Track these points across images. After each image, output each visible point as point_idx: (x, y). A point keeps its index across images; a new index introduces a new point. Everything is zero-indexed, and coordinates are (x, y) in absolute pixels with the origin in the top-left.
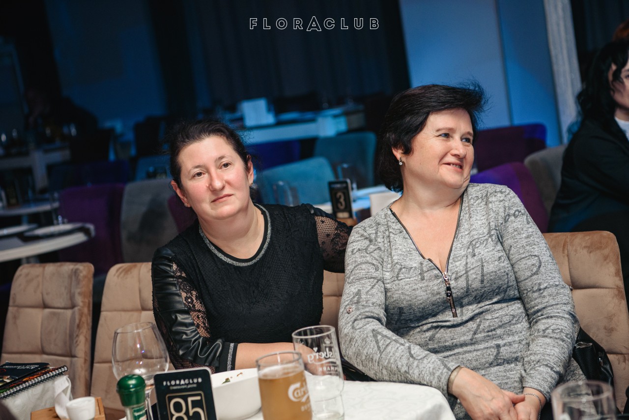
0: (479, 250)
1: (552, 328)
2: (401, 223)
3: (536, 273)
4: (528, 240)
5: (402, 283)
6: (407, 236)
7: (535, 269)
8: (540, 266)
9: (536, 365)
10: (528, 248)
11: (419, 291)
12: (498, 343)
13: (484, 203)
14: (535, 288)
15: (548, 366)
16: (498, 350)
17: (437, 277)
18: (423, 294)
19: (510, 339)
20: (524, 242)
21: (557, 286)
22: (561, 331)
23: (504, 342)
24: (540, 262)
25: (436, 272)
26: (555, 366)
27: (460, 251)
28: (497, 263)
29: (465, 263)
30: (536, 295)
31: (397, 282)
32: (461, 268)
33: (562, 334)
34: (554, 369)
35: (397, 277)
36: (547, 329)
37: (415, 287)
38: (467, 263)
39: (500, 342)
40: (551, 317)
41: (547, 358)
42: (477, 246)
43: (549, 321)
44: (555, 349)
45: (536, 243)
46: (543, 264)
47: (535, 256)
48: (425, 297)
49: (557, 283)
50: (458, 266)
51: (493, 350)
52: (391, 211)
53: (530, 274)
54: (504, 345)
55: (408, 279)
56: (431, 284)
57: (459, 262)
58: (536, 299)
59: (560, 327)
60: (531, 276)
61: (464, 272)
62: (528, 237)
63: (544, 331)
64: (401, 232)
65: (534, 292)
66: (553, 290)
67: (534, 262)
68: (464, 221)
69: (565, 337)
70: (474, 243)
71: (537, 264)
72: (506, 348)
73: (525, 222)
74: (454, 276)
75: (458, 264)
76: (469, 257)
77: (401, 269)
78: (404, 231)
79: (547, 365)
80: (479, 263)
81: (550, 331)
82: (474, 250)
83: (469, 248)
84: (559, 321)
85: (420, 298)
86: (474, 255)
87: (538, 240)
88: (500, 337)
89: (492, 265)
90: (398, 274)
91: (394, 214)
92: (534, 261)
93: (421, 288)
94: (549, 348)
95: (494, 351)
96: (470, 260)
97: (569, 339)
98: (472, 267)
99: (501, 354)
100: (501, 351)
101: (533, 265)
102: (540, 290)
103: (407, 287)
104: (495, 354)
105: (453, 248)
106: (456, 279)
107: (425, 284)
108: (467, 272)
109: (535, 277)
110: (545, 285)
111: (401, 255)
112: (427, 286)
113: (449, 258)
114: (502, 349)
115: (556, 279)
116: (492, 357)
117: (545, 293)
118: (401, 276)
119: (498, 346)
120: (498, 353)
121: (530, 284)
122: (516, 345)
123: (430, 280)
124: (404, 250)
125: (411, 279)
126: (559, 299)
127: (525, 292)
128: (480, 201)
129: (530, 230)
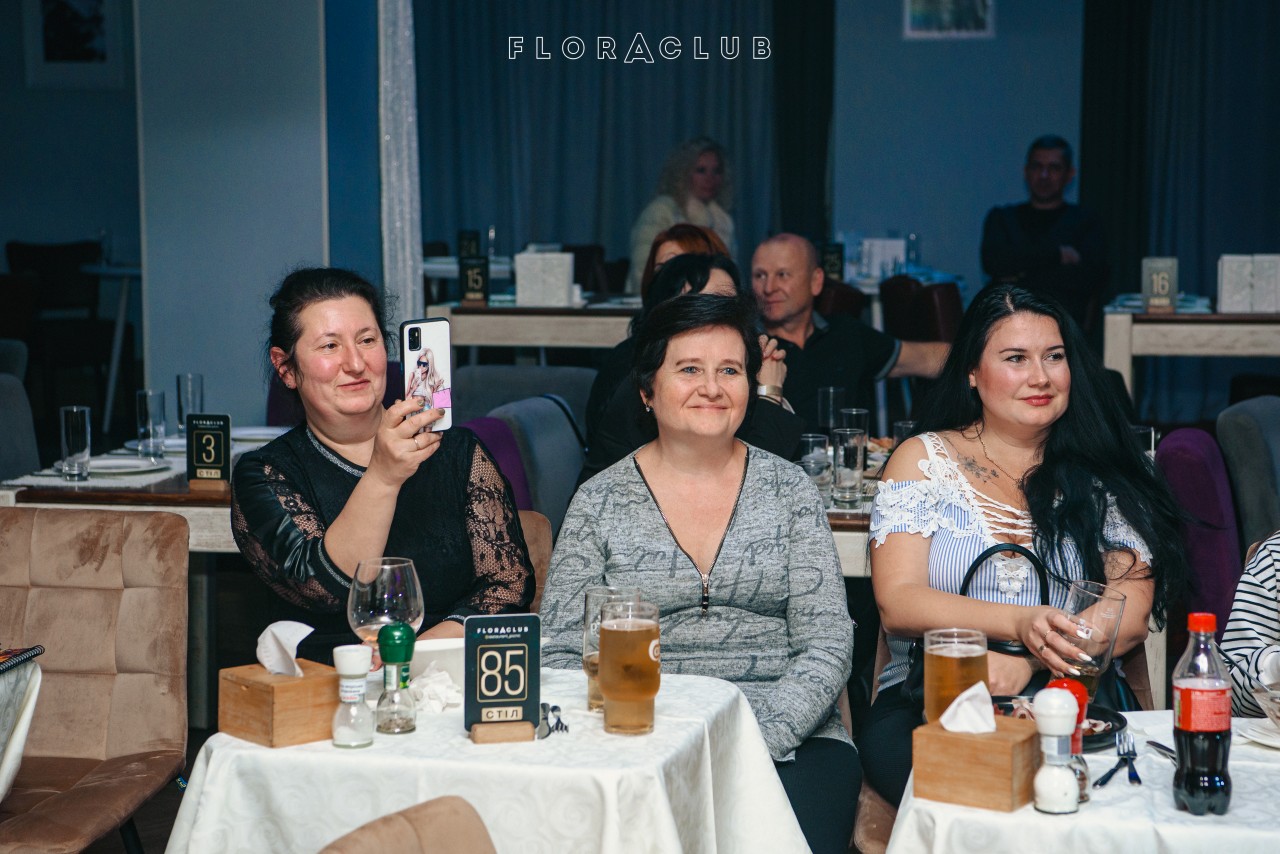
0: (760, 558)
1: (811, 673)
2: (647, 485)
3: (812, 592)
4: (813, 547)
5: (641, 575)
6: (654, 506)
7: (812, 587)
8: (820, 584)
9: (777, 719)
10: (810, 556)
11: (663, 590)
12: (756, 654)
13: (774, 493)
14: (806, 611)
15: (790, 726)
16: (753, 664)
17: (692, 578)
18: (666, 594)
19: (772, 652)
20: (806, 548)
21: (835, 614)
22: (821, 682)
23: (764, 654)
24: (822, 580)
25: (694, 571)
26: (798, 726)
27: (732, 550)
28: (778, 583)
29: (737, 570)
30: (805, 619)
31: (634, 573)
32: (730, 576)
33: (821, 686)
34: (796, 732)
35: (636, 567)
36: (805, 672)
37: (659, 584)
38: (740, 571)
39: (758, 654)
40: (814, 659)
41: (793, 714)
42: (759, 551)
43: (811, 663)
44: (805, 703)
45: (823, 554)
46: (824, 583)
47: (817, 569)
48: (670, 600)
49: (837, 612)
50: (728, 571)
51: (746, 662)
52: (635, 462)
53: (805, 591)
54: (764, 658)
55: (651, 572)
56: (682, 585)
57: (730, 566)
58: (804, 625)
59: (821, 676)
60: (806, 594)
61: (732, 582)
62: (813, 543)
63: (800, 674)
64: (646, 501)
65: (804, 615)
66: (828, 619)
67: (814, 577)
68: (743, 508)
69: (822, 691)
70: (755, 546)
71: (817, 581)
72: (764, 662)
73: (814, 524)
74: (716, 583)
75: (727, 567)
76: (746, 563)
77: (643, 556)
78: (651, 497)
79: (789, 724)
80: (757, 577)
81: (807, 677)
82: (753, 556)
83: (746, 550)
84: (822, 667)
85: (662, 599)
86: (753, 564)
87: (826, 550)
88: (760, 647)
89: (772, 585)
90: (638, 563)
91: (638, 468)
92: (815, 575)
93: (667, 587)
94: (799, 700)
95: (748, 664)
96: (746, 567)
97: (828, 693)
98: (746, 579)
99: (755, 669)
100: (757, 665)
101: (812, 580)
102: (812, 614)
103: (647, 582)
104: (748, 668)
105: (725, 543)
106: (718, 588)
107: (674, 584)
108: (736, 583)
109: (810, 596)
110: (821, 610)
111: (645, 534)
112: (676, 586)
113: (717, 556)
114: (759, 663)
115: (837, 607)
116: (743, 671)
117: (817, 621)
118: (642, 566)
119: (754, 658)
120: (753, 667)
121: (802, 602)
122: (778, 662)
123: (683, 579)
124: (649, 527)
125: (656, 573)
126: (832, 632)
127: (794, 611)
128: (768, 487)
129: (819, 535)
